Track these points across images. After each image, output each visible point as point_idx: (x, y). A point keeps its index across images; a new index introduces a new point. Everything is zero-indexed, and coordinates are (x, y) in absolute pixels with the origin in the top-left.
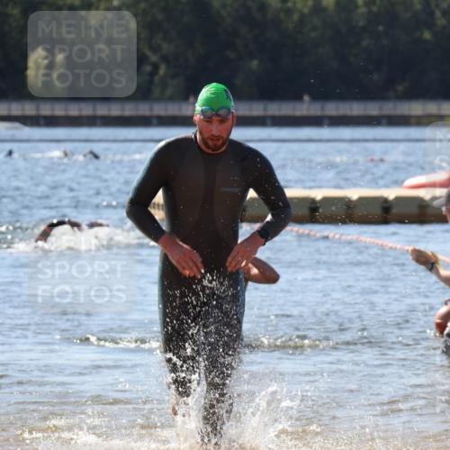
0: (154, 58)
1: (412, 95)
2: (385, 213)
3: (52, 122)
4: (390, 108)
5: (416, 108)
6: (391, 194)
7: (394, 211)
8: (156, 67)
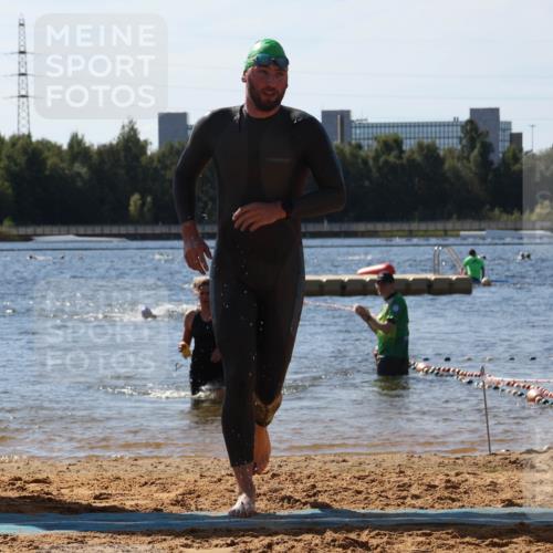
0: (205, 199)
1: (358, 219)
2: (343, 289)
3: (144, 237)
4: (345, 227)
5: (361, 227)
6: (346, 278)
7: (348, 288)
8: (206, 204)
